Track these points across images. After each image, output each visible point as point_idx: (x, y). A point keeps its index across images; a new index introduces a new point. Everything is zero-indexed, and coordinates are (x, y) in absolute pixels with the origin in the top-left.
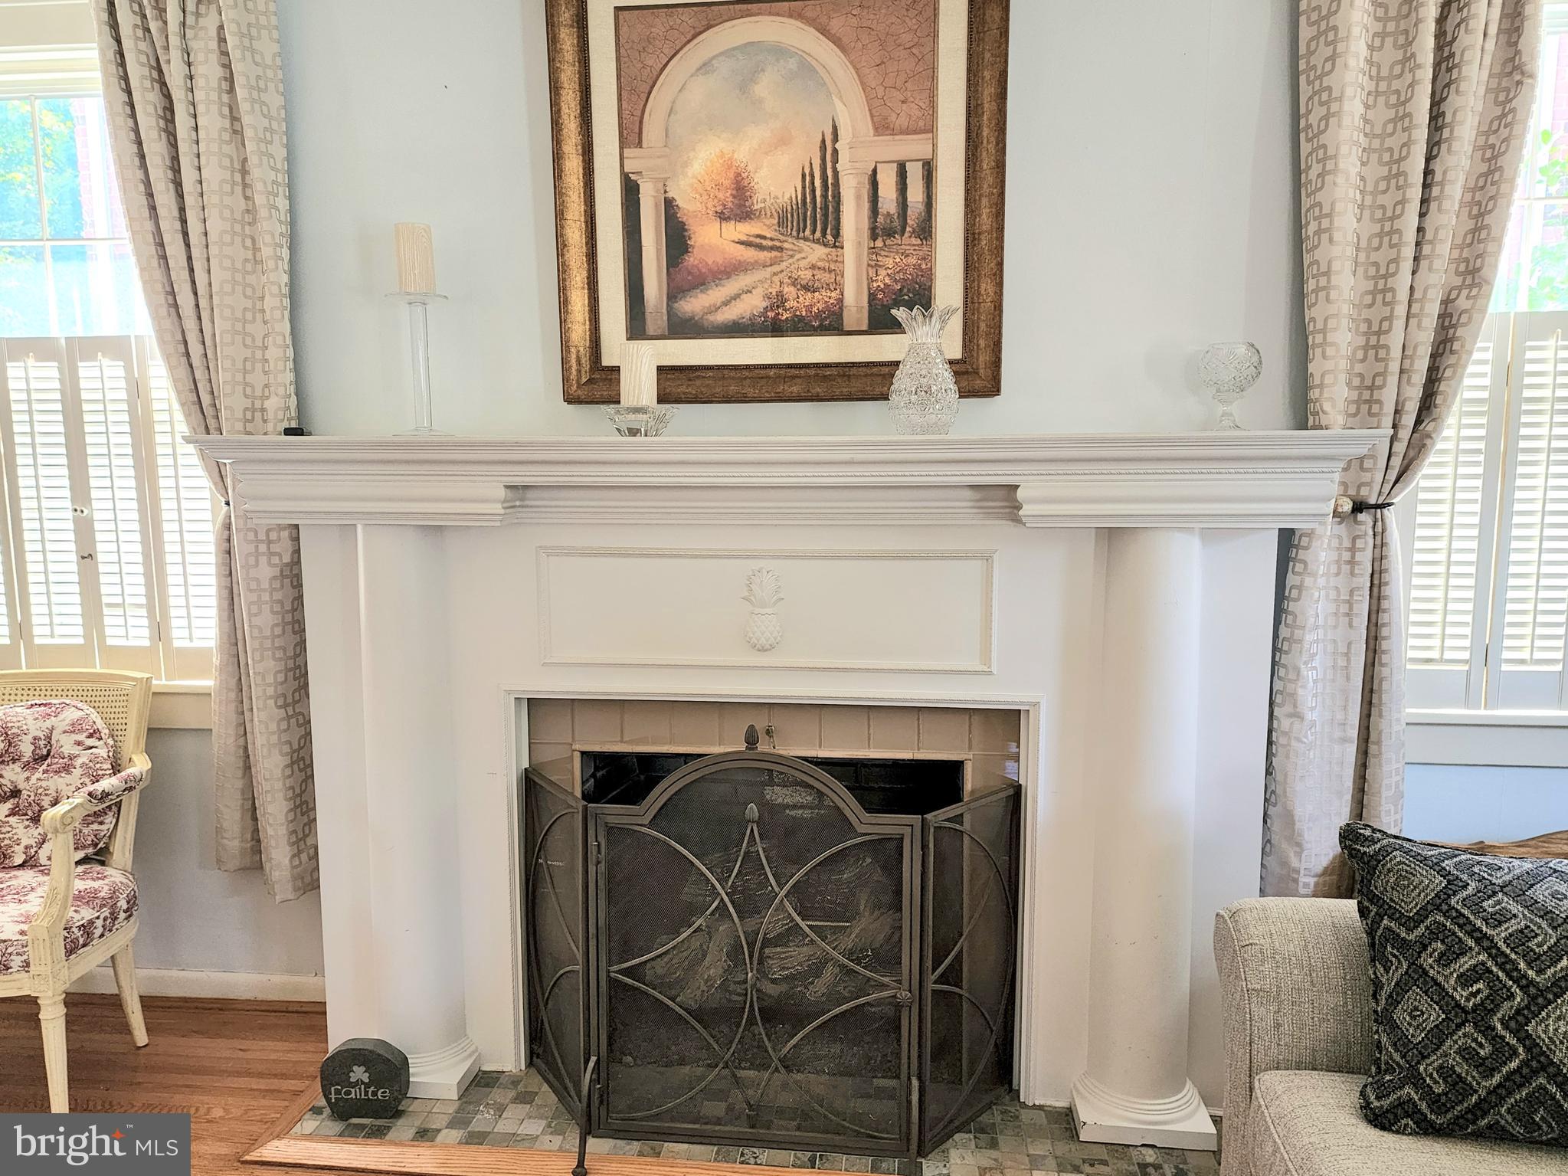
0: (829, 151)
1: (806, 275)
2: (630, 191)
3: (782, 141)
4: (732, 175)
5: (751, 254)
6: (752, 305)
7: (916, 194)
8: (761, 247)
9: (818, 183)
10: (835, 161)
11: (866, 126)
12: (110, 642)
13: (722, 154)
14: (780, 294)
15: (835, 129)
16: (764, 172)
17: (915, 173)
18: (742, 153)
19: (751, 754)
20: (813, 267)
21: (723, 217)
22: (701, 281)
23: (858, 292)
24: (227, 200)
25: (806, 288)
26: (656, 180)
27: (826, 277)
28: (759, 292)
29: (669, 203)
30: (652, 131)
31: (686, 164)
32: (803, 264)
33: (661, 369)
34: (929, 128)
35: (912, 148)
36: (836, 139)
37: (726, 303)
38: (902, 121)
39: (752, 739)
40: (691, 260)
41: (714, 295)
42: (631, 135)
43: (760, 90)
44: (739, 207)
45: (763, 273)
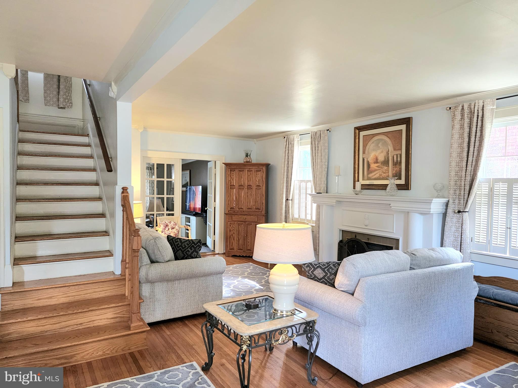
0: (388, 153)
1: (384, 171)
2: (363, 160)
3: (382, 152)
4: (376, 157)
5: (377, 168)
6: (377, 175)
7: (399, 159)
8: (379, 167)
9: (386, 158)
10: (388, 155)
11: (393, 150)
12: (307, 219)
13: (375, 154)
14: (381, 174)
15: (389, 150)
16: (380, 157)
17: (399, 156)
18: (377, 155)
19: (355, 238)
20: (385, 170)
21: (374, 163)
22: (371, 172)
23: (391, 174)
24: (320, 164)
25: (385, 173)
26: (367, 158)
27: (387, 171)
29: (368, 161)
30: (366, 152)
31: (370, 156)
32: (384, 169)
33: (362, 185)
34: (401, 149)
35: (399, 152)
36: (389, 151)
38: (397, 149)
39: (356, 236)
40: (370, 169)
41: (373, 174)
42: (364, 153)
43: (380, 145)
44: (376, 161)
45: (379, 171)
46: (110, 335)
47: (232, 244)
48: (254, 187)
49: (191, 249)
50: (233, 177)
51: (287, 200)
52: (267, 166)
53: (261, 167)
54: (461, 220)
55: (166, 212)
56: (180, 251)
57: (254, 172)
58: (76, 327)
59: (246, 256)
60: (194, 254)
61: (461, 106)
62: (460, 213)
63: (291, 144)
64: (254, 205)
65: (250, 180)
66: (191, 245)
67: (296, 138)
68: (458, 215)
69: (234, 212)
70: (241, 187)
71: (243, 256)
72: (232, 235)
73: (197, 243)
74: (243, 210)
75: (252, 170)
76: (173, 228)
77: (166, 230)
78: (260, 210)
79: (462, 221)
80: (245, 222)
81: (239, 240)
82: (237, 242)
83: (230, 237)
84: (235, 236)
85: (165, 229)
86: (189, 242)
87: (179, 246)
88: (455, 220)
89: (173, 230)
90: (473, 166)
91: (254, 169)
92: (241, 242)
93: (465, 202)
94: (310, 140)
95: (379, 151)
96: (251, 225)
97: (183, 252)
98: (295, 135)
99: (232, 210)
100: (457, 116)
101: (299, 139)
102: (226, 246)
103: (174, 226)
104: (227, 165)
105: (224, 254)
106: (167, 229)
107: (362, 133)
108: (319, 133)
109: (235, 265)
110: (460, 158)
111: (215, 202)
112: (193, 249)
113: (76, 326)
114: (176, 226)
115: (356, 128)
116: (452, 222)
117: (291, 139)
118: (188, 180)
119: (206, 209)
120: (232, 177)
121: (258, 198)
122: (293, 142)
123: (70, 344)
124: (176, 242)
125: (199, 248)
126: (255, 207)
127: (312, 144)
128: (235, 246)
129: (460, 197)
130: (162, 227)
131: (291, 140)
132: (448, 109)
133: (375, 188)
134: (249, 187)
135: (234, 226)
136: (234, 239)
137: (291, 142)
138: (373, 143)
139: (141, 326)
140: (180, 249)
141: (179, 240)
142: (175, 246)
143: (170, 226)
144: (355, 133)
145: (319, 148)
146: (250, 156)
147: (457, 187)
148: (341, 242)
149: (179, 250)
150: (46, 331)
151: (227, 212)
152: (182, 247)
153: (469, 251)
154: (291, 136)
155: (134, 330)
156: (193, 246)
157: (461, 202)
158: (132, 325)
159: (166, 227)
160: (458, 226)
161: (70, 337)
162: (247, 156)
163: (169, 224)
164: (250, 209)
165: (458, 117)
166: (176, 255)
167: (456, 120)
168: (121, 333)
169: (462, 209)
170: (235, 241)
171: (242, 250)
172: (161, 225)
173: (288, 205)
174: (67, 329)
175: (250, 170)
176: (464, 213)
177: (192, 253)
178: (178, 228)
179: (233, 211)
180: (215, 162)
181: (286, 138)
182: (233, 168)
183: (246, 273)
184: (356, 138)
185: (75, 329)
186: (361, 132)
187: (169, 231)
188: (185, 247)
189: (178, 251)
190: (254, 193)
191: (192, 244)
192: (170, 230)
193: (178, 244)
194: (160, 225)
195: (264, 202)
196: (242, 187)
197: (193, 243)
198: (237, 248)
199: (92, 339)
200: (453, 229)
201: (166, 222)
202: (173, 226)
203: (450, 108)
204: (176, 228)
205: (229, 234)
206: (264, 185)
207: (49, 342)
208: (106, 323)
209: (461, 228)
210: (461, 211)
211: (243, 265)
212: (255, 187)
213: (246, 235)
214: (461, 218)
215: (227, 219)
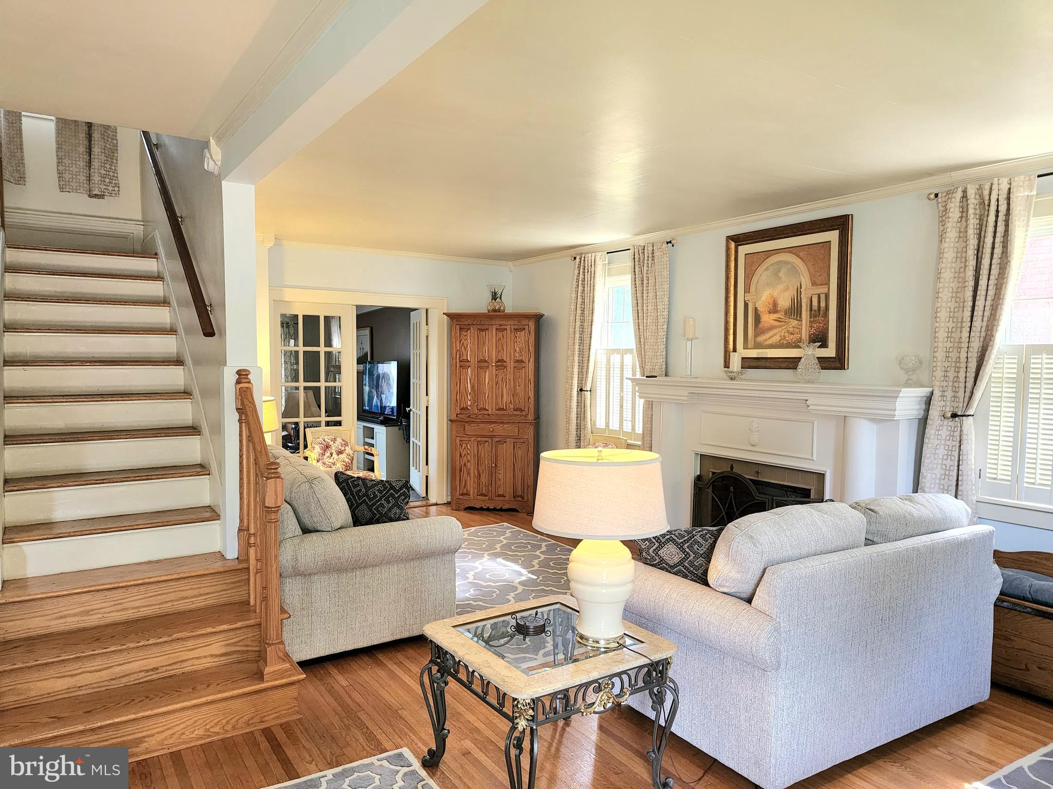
0: (799, 291)
1: (791, 330)
2: (746, 305)
3: (787, 289)
4: (772, 300)
5: (777, 323)
6: (776, 339)
7: (823, 304)
8: (780, 321)
9: (796, 301)
10: (800, 295)
11: (809, 284)
12: (624, 430)
13: (770, 294)
14: (784, 336)
15: (801, 285)
16: (781, 299)
17: (823, 297)
18: (776, 294)
19: (731, 472)
20: (793, 327)
21: (770, 312)
22: (763, 332)
23: (806, 335)
24: (653, 314)
25: (792, 334)
26: (752, 302)
27: (797, 330)
28: (778, 335)
29: (756, 309)
30: (752, 289)
31: (761, 297)
32: (791, 326)
33: (743, 358)
34: (828, 284)
35: (823, 290)
36: (801, 288)
37: (769, 338)
38: (818, 282)
39: (732, 468)
40: (761, 325)
41: (767, 336)
42: (747, 290)
43: (781, 274)
44: (774, 309)
45: (780, 329)
46: (220, 692)
47: (465, 483)
48: (511, 365)
49: (388, 502)
50: (465, 343)
51: (581, 390)
52: (538, 318)
53: (525, 322)
54: (957, 434)
55: (323, 419)
56: (364, 506)
57: (511, 332)
58: (145, 677)
59: (495, 509)
60: (394, 511)
61: (960, 190)
62: (957, 419)
63: (589, 273)
64: (511, 401)
65: (503, 350)
66: (388, 492)
67: (600, 259)
68: (951, 423)
69: (469, 417)
70: (482, 363)
71: (488, 509)
72: (465, 465)
73: (401, 489)
74: (487, 413)
75: (505, 327)
76: (340, 453)
77: (325, 457)
78: (524, 413)
79: (961, 436)
80: (492, 437)
81: (479, 475)
82: (476, 479)
83: (461, 470)
84: (471, 466)
85: (323, 454)
86: (384, 485)
87: (360, 494)
88: (944, 433)
89: (341, 456)
90: (985, 319)
91: (509, 325)
92: (484, 479)
93: (968, 394)
94: (630, 264)
95: (780, 287)
96: (505, 444)
97: (370, 508)
98: (598, 253)
99: (464, 411)
100: (952, 212)
101: (607, 262)
102: (453, 489)
103: (343, 449)
104: (453, 317)
105: (448, 503)
106: (328, 454)
107: (744, 250)
108: (650, 249)
109: (473, 529)
110: (956, 302)
111: (427, 395)
112: (392, 501)
113: (143, 674)
114: (347, 448)
115: (730, 238)
116: (939, 437)
117: (590, 261)
118: (367, 349)
119: (408, 409)
120: (463, 343)
121: (519, 386)
122: (593, 269)
123: (133, 716)
124: (355, 486)
125: (404, 499)
126: (512, 406)
127: (635, 272)
128: (472, 488)
129: (956, 384)
130: (318, 449)
131: (590, 264)
132: (932, 196)
133: (772, 366)
134: (499, 364)
135: (469, 447)
136: (469, 474)
137: (590, 267)
138: (767, 269)
139: (287, 670)
140: (364, 501)
141: (360, 482)
142: (352, 495)
143: (333, 448)
144: (728, 249)
145: (650, 281)
146: (501, 299)
147: (950, 363)
148: (698, 479)
149: (361, 504)
150: (79, 687)
151: (454, 417)
152: (368, 496)
153: (975, 498)
154: (590, 255)
155: (271, 681)
156: (392, 495)
157: (958, 395)
158: (268, 670)
159: (325, 451)
160: (950, 447)
161: (133, 700)
162: (495, 296)
163: (331, 443)
164: (503, 409)
165: (955, 213)
166: (355, 515)
167: (950, 219)
168: (243, 687)
169: (960, 409)
170: (472, 476)
171: (485, 495)
172: (316, 446)
173: (583, 401)
174: (124, 680)
175: (502, 327)
176: (964, 418)
177: (390, 510)
178: (351, 452)
179: (467, 415)
180: (427, 310)
181: (578, 260)
182: (466, 323)
183: (498, 546)
184: (730, 260)
185: (141, 681)
186: (740, 247)
187: (332, 458)
188: (375, 496)
189: (359, 505)
190: (510, 376)
191: (389, 490)
192: (335, 456)
193: (360, 490)
194: (313, 445)
195: (531, 394)
196: (486, 364)
197: (392, 487)
198: (476, 491)
199: (180, 702)
200: (941, 452)
201: (326, 440)
202: (340, 447)
203: (936, 195)
204: (347, 452)
205: (458, 463)
206: (532, 360)
207: (85, 712)
208: (209, 665)
209: (957, 450)
210: (959, 414)
211: (491, 527)
212: (513, 364)
213: (493, 465)
214: (959, 429)
215: (454, 432)
